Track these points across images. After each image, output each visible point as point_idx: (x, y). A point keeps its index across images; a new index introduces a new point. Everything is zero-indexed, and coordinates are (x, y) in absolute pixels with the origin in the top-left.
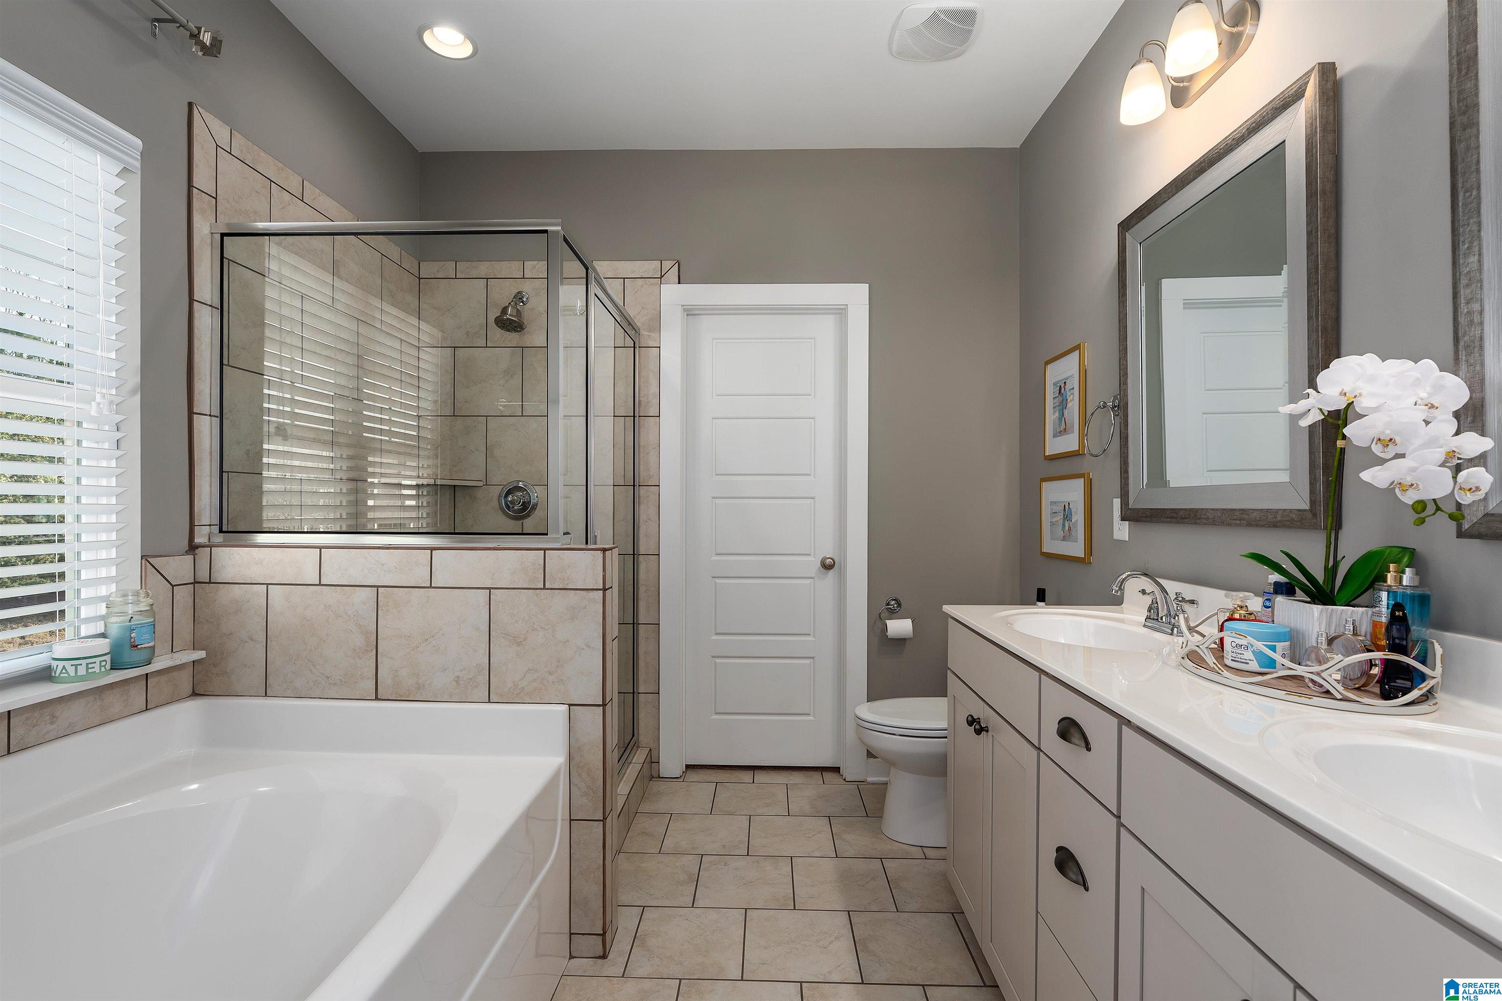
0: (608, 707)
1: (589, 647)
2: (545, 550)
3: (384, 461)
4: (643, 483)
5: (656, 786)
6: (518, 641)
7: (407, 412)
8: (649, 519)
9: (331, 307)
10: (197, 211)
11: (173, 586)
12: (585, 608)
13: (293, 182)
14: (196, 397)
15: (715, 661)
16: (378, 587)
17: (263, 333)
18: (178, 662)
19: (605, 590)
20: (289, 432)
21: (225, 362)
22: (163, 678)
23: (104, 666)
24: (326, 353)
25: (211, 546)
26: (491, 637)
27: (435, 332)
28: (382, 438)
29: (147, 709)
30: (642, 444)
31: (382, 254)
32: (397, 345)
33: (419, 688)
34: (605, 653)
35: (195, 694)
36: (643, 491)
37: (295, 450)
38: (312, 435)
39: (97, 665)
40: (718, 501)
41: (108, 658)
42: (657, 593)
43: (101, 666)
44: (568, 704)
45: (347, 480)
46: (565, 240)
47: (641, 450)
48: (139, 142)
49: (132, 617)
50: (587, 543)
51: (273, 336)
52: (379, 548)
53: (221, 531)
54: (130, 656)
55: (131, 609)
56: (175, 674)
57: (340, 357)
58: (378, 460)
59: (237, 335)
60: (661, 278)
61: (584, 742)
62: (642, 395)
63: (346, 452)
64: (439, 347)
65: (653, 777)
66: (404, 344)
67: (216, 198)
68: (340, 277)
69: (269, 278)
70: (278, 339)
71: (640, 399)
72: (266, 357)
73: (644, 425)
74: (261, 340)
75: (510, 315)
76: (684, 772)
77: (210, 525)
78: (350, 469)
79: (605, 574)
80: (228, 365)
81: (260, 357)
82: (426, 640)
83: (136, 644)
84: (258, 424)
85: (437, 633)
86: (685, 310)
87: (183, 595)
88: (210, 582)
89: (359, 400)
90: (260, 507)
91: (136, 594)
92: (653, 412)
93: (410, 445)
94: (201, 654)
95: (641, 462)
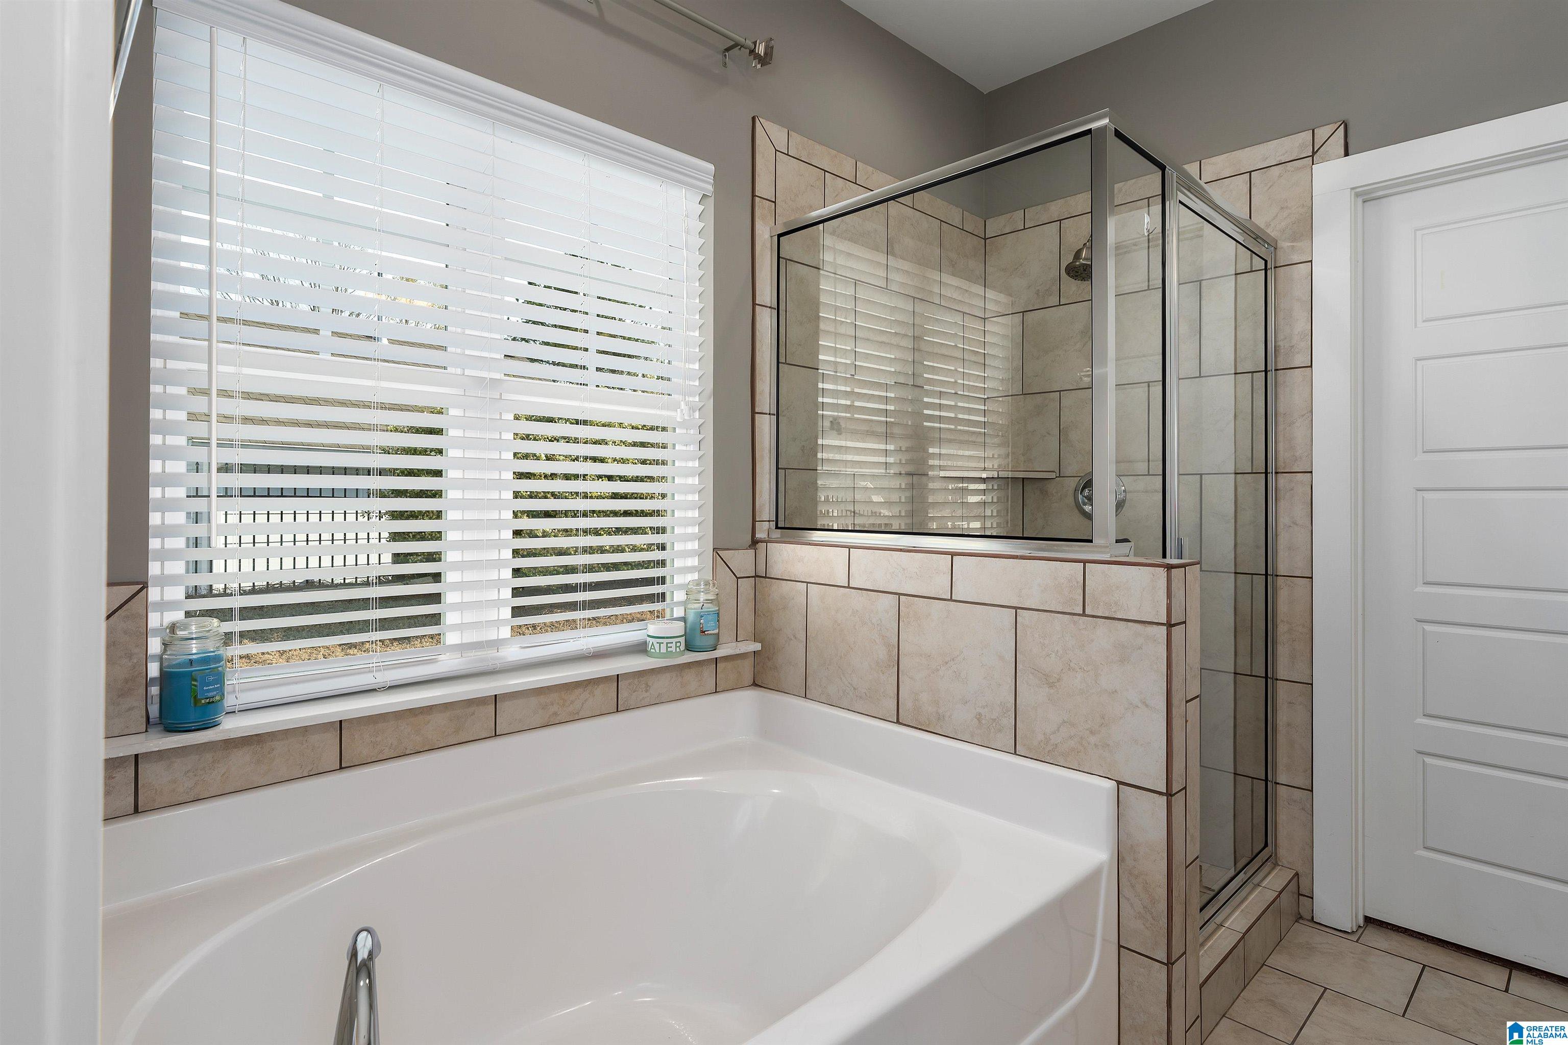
0: (1178, 800)
1: (1147, 706)
2: (1085, 562)
3: (943, 451)
4: (1284, 468)
5: (1303, 932)
6: (1050, 681)
7: (971, 394)
8: (1295, 523)
9: (885, 289)
10: (759, 218)
11: (738, 578)
12: (1140, 648)
13: (846, 167)
14: (758, 397)
15: (1424, 761)
16: (899, 594)
17: (818, 326)
18: (742, 651)
19: (1170, 625)
20: (843, 426)
21: (782, 360)
22: (729, 665)
23: (679, 647)
24: (883, 338)
25: (767, 541)
26: (1017, 671)
27: (1002, 298)
28: (942, 426)
29: (716, 692)
30: (1281, 409)
31: (941, 221)
32: (958, 319)
33: (939, 719)
34: (1171, 718)
35: (755, 685)
36: (1283, 480)
37: (850, 444)
38: (864, 427)
39: (673, 645)
40: (1428, 495)
41: (682, 640)
42: (1309, 636)
43: (676, 647)
44: (1115, 781)
45: (906, 474)
46: (1118, 134)
47: (1280, 419)
48: (711, 167)
49: (703, 605)
50: (1164, 556)
51: (827, 328)
52: (901, 550)
53: (777, 527)
54: (700, 641)
55: (702, 597)
56: (739, 662)
57: (895, 340)
58: (936, 451)
59: (794, 333)
60: (1312, 156)
61: (1138, 840)
62: (1281, 336)
63: (904, 444)
64: (1009, 314)
65: (1301, 918)
66: (967, 317)
67: (775, 202)
68: (894, 255)
69: (823, 270)
70: (833, 330)
71: (1278, 344)
72: (821, 350)
73: (1284, 382)
74: (815, 334)
75: (1085, 259)
76: (1360, 926)
77: (769, 521)
78: (909, 462)
79: (1171, 601)
80: (785, 363)
81: (815, 350)
82: (947, 663)
83: (704, 630)
84: (813, 419)
85: (958, 656)
86: (1357, 195)
87: (746, 586)
88: (766, 577)
89: (915, 386)
90: (815, 501)
91: (707, 583)
92: (1300, 359)
93: (974, 433)
94: (757, 646)
95: (1281, 438)
